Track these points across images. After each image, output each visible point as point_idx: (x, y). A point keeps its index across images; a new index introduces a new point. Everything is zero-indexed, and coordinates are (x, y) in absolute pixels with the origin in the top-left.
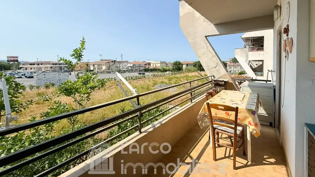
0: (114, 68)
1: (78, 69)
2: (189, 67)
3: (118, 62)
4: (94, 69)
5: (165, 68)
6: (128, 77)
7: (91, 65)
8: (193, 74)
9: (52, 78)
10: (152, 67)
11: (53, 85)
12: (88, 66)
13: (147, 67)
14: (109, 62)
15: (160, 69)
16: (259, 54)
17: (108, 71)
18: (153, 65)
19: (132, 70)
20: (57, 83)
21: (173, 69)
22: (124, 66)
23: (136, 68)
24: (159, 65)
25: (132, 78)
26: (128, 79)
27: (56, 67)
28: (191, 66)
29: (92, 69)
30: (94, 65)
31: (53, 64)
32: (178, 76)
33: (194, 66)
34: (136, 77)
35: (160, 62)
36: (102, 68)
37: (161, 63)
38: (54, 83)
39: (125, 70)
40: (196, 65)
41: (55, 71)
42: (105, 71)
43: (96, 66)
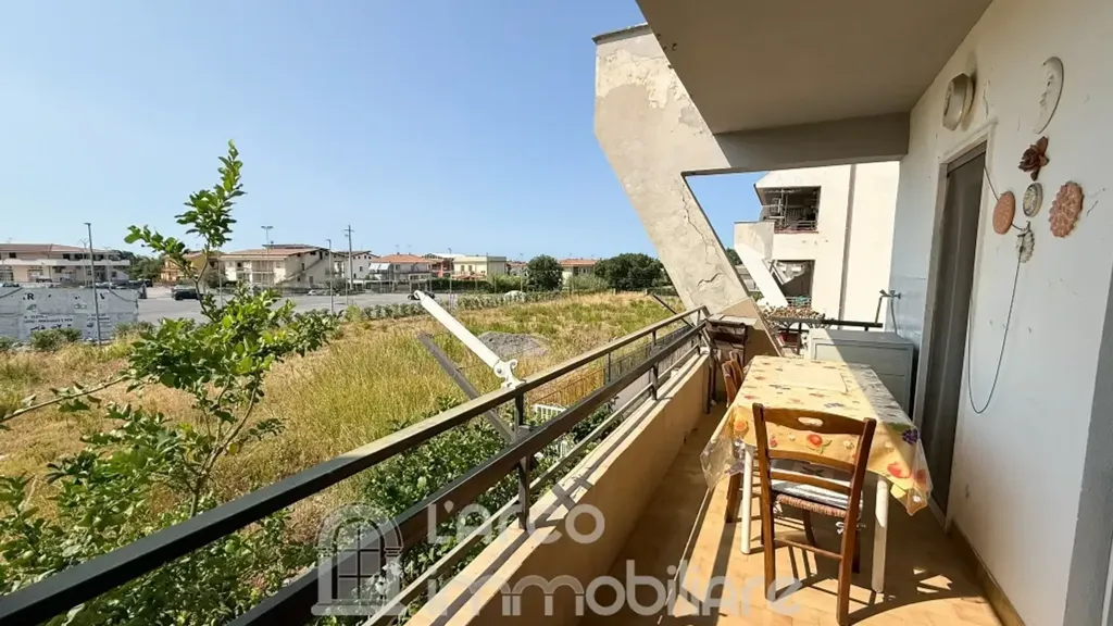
0: (318, 275)
1: (174, 278)
2: (583, 278)
3: (335, 255)
4: (240, 276)
5: (503, 277)
6: (373, 306)
7: (227, 264)
8: (597, 299)
9: (64, 311)
10: (457, 273)
11: (73, 337)
12: (216, 264)
13: (441, 276)
14: (299, 255)
15: (485, 282)
16: (804, 242)
17: (297, 285)
18: (463, 267)
19: (388, 283)
20: (89, 329)
21: (532, 283)
22: (356, 271)
23: (402, 278)
24: (483, 268)
25: (388, 312)
26: (374, 314)
27: (79, 267)
28: (587, 274)
29: (232, 275)
30: (239, 265)
31: (67, 256)
32: (547, 304)
33: (597, 274)
34: (404, 307)
35: (485, 259)
36: (273, 275)
37: (491, 261)
38: (75, 328)
39: (361, 282)
40: (604, 270)
41: (75, 284)
42: (286, 285)
43: (248, 267)
